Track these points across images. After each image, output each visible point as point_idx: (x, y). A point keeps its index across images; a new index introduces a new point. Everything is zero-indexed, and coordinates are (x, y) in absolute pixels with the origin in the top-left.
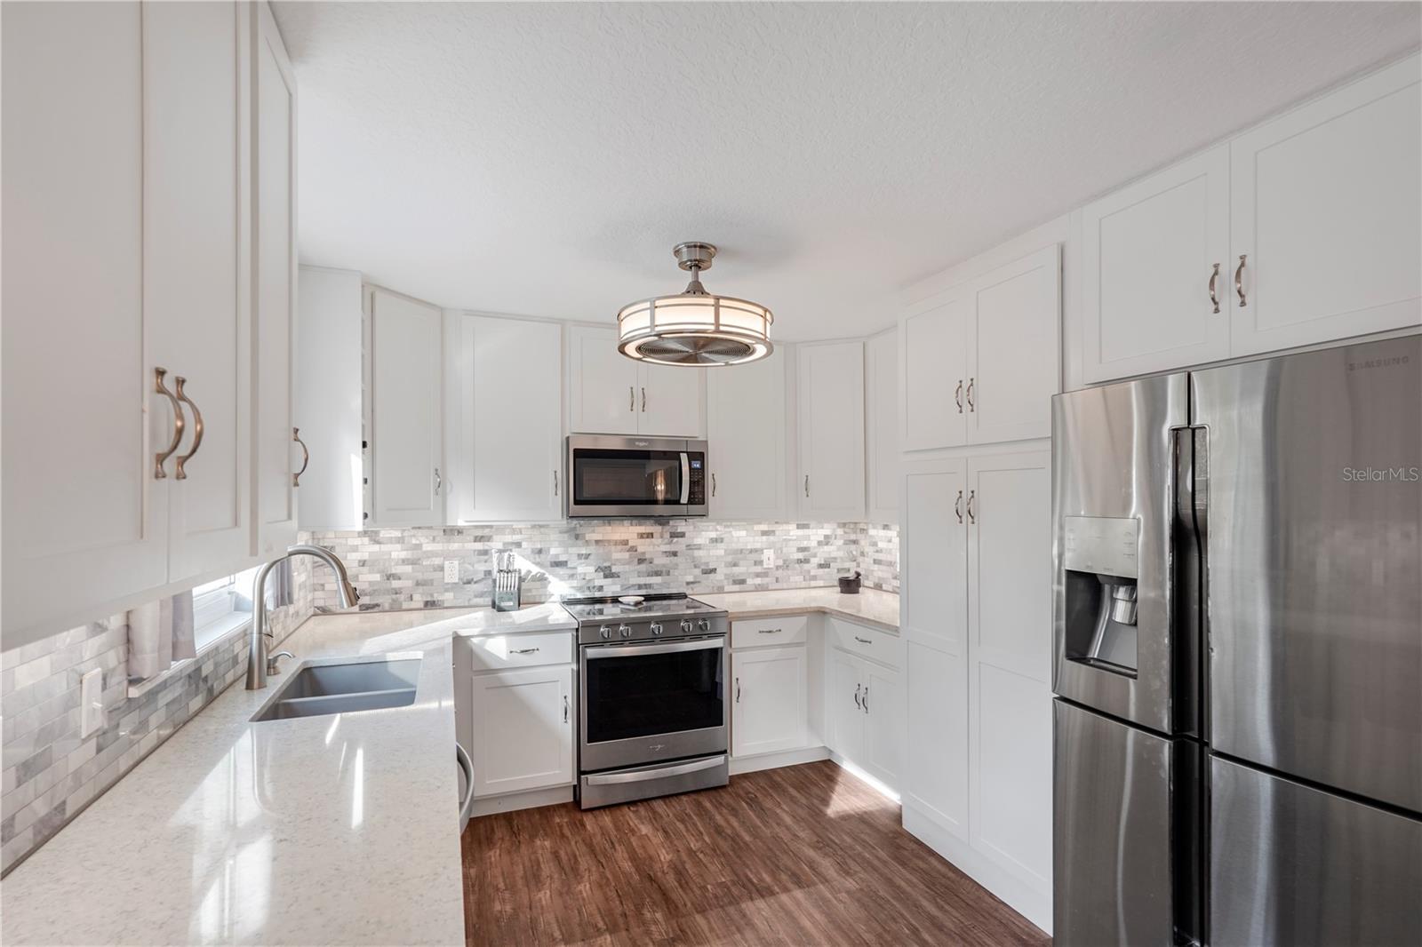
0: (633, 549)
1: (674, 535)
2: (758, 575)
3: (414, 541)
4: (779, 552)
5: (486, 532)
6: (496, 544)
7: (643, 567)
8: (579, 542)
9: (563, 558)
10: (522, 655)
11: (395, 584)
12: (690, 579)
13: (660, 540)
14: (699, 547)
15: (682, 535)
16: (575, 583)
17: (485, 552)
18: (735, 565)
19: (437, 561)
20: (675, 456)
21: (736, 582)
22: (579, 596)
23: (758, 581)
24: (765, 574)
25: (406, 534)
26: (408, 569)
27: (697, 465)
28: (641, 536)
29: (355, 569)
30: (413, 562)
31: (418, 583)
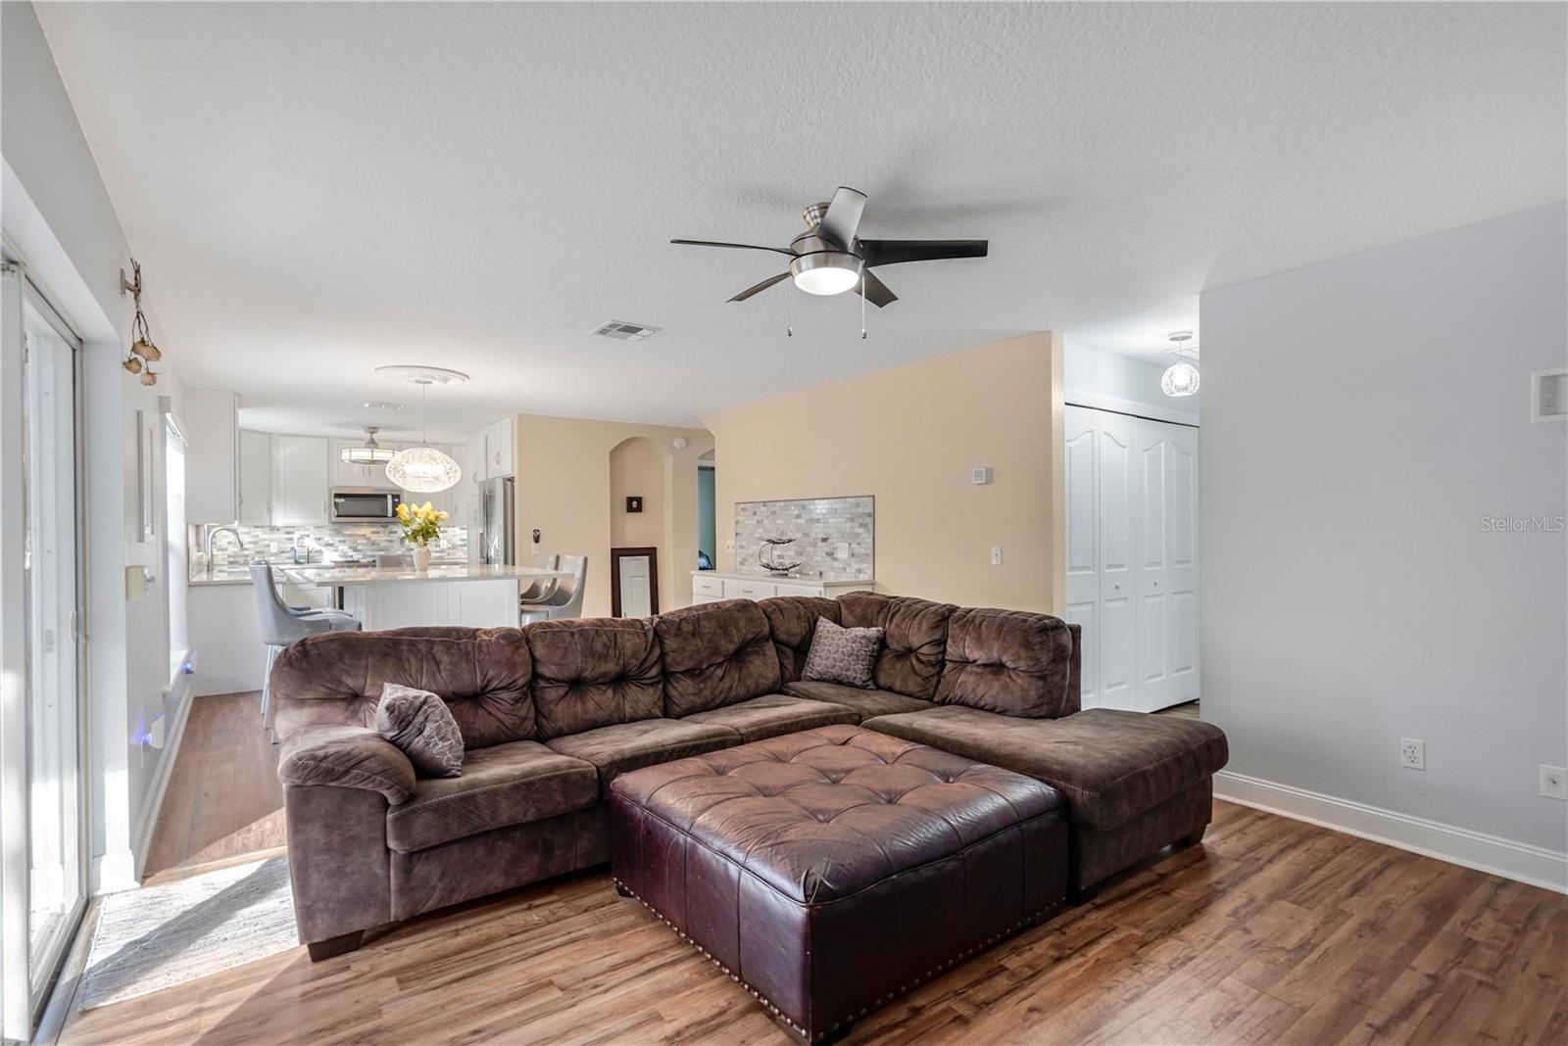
0: (369, 538)
1: (391, 532)
2: (437, 552)
4: (449, 541)
5: (292, 530)
6: (296, 536)
7: (374, 547)
8: (340, 535)
9: (331, 542)
11: (246, 553)
13: (382, 535)
15: (395, 532)
16: (337, 553)
17: (291, 539)
19: (267, 543)
20: (385, 496)
23: (438, 554)
24: (442, 551)
26: (252, 546)
27: (396, 500)
28: (373, 532)
29: (226, 546)
30: (255, 543)
31: (257, 553)
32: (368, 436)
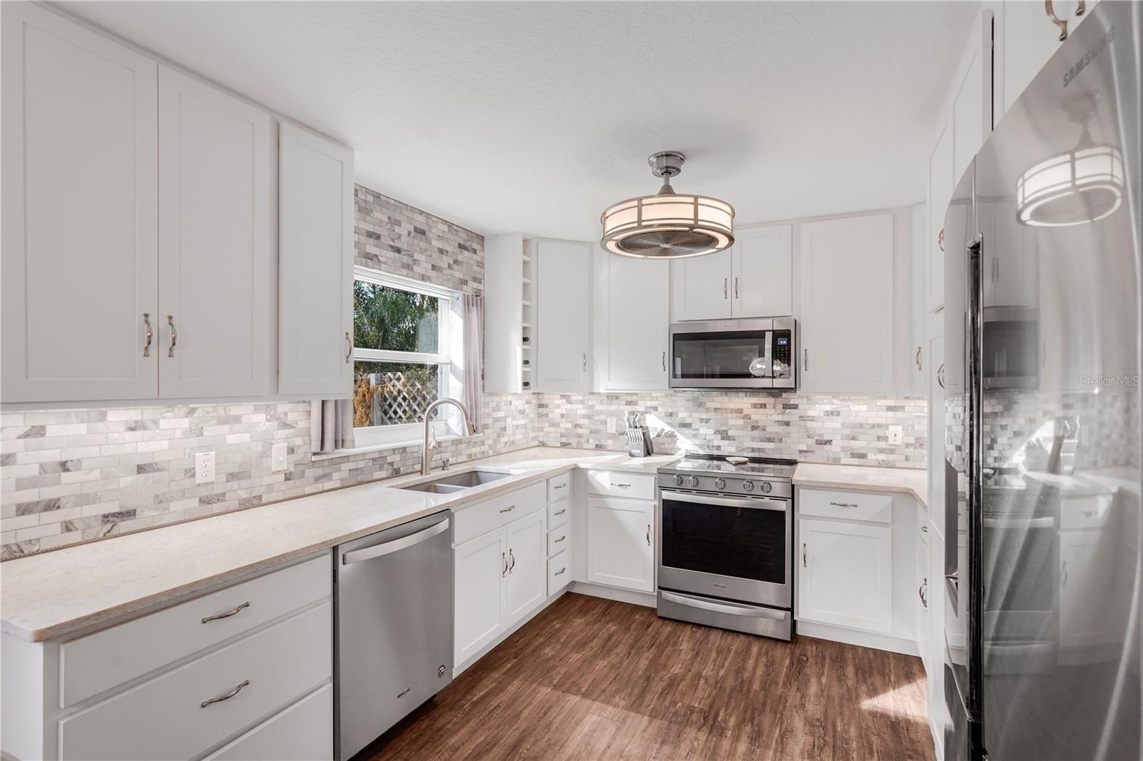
0: (747, 417)
1: (786, 407)
2: (881, 451)
3: (590, 403)
4: (908, 430)
5: (634, 398)
6: (640, 408)
7: (756, 433)
8: (702, 409)
9: (688, 421)
10: (619, 488)
11: (579, 431)
12: (804, 448)
13: (773, 411)
14: (813, 419)
15: (795, 407)
16: (697, 442)
17: (634, 412)
18: (853, 438)
19: (603, 417)
20: (762, 334)
21: (853, 455)
22: (701, 452)
23: (882, 457)
24: (891, 451)
25: (585, 398)
26: (586, 421)
27: (783, 342)
28: (755, 406)
29: (558, 420)
30: (589, 417)
31: (592, 432)
32: (661, 182)
